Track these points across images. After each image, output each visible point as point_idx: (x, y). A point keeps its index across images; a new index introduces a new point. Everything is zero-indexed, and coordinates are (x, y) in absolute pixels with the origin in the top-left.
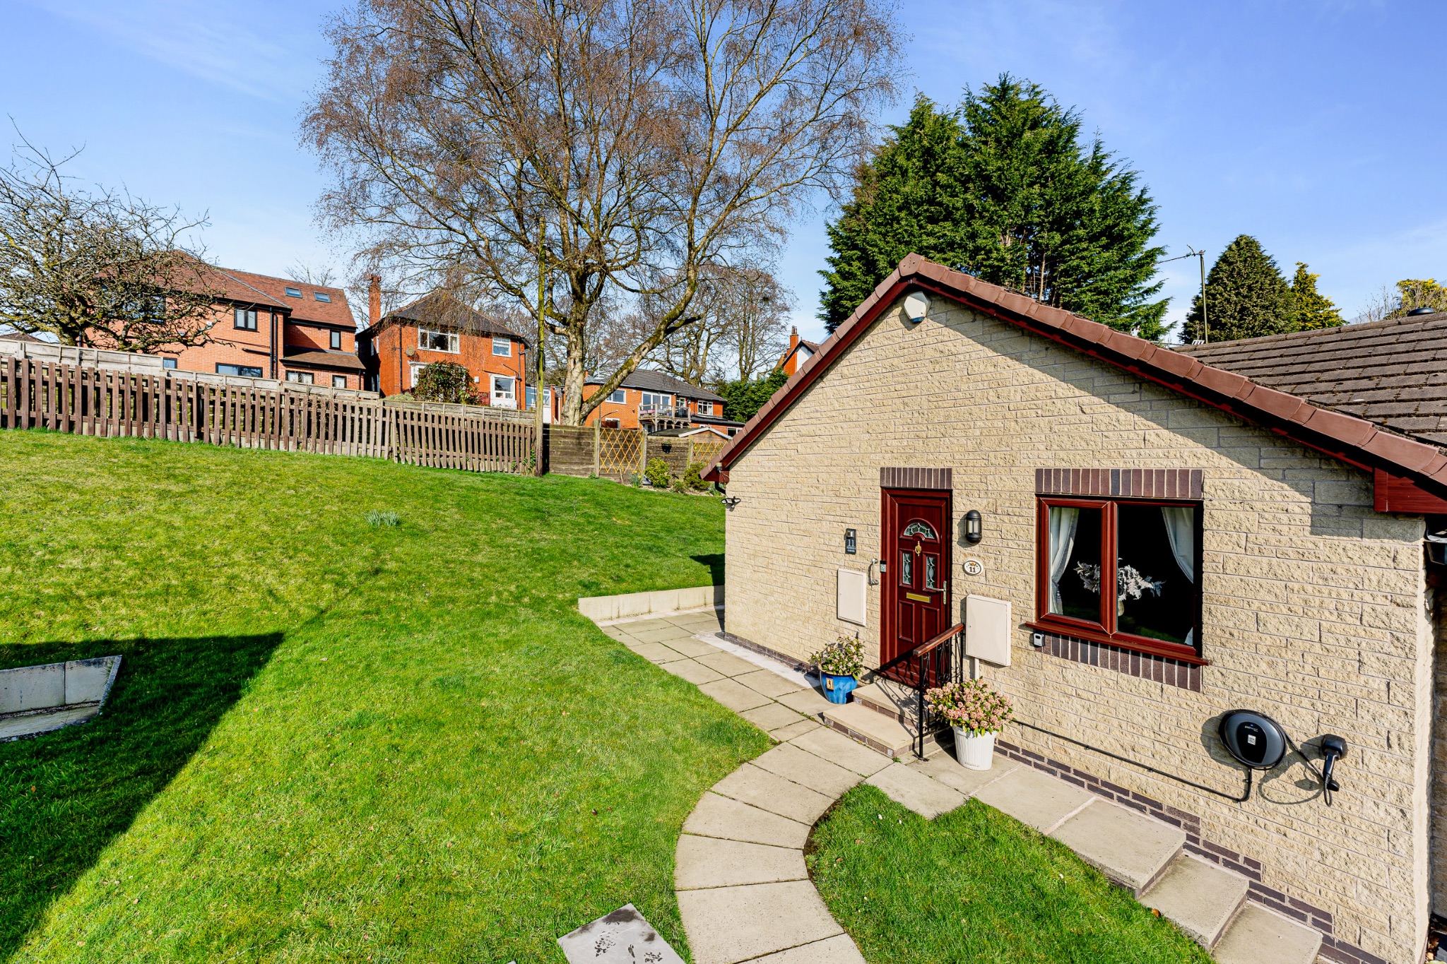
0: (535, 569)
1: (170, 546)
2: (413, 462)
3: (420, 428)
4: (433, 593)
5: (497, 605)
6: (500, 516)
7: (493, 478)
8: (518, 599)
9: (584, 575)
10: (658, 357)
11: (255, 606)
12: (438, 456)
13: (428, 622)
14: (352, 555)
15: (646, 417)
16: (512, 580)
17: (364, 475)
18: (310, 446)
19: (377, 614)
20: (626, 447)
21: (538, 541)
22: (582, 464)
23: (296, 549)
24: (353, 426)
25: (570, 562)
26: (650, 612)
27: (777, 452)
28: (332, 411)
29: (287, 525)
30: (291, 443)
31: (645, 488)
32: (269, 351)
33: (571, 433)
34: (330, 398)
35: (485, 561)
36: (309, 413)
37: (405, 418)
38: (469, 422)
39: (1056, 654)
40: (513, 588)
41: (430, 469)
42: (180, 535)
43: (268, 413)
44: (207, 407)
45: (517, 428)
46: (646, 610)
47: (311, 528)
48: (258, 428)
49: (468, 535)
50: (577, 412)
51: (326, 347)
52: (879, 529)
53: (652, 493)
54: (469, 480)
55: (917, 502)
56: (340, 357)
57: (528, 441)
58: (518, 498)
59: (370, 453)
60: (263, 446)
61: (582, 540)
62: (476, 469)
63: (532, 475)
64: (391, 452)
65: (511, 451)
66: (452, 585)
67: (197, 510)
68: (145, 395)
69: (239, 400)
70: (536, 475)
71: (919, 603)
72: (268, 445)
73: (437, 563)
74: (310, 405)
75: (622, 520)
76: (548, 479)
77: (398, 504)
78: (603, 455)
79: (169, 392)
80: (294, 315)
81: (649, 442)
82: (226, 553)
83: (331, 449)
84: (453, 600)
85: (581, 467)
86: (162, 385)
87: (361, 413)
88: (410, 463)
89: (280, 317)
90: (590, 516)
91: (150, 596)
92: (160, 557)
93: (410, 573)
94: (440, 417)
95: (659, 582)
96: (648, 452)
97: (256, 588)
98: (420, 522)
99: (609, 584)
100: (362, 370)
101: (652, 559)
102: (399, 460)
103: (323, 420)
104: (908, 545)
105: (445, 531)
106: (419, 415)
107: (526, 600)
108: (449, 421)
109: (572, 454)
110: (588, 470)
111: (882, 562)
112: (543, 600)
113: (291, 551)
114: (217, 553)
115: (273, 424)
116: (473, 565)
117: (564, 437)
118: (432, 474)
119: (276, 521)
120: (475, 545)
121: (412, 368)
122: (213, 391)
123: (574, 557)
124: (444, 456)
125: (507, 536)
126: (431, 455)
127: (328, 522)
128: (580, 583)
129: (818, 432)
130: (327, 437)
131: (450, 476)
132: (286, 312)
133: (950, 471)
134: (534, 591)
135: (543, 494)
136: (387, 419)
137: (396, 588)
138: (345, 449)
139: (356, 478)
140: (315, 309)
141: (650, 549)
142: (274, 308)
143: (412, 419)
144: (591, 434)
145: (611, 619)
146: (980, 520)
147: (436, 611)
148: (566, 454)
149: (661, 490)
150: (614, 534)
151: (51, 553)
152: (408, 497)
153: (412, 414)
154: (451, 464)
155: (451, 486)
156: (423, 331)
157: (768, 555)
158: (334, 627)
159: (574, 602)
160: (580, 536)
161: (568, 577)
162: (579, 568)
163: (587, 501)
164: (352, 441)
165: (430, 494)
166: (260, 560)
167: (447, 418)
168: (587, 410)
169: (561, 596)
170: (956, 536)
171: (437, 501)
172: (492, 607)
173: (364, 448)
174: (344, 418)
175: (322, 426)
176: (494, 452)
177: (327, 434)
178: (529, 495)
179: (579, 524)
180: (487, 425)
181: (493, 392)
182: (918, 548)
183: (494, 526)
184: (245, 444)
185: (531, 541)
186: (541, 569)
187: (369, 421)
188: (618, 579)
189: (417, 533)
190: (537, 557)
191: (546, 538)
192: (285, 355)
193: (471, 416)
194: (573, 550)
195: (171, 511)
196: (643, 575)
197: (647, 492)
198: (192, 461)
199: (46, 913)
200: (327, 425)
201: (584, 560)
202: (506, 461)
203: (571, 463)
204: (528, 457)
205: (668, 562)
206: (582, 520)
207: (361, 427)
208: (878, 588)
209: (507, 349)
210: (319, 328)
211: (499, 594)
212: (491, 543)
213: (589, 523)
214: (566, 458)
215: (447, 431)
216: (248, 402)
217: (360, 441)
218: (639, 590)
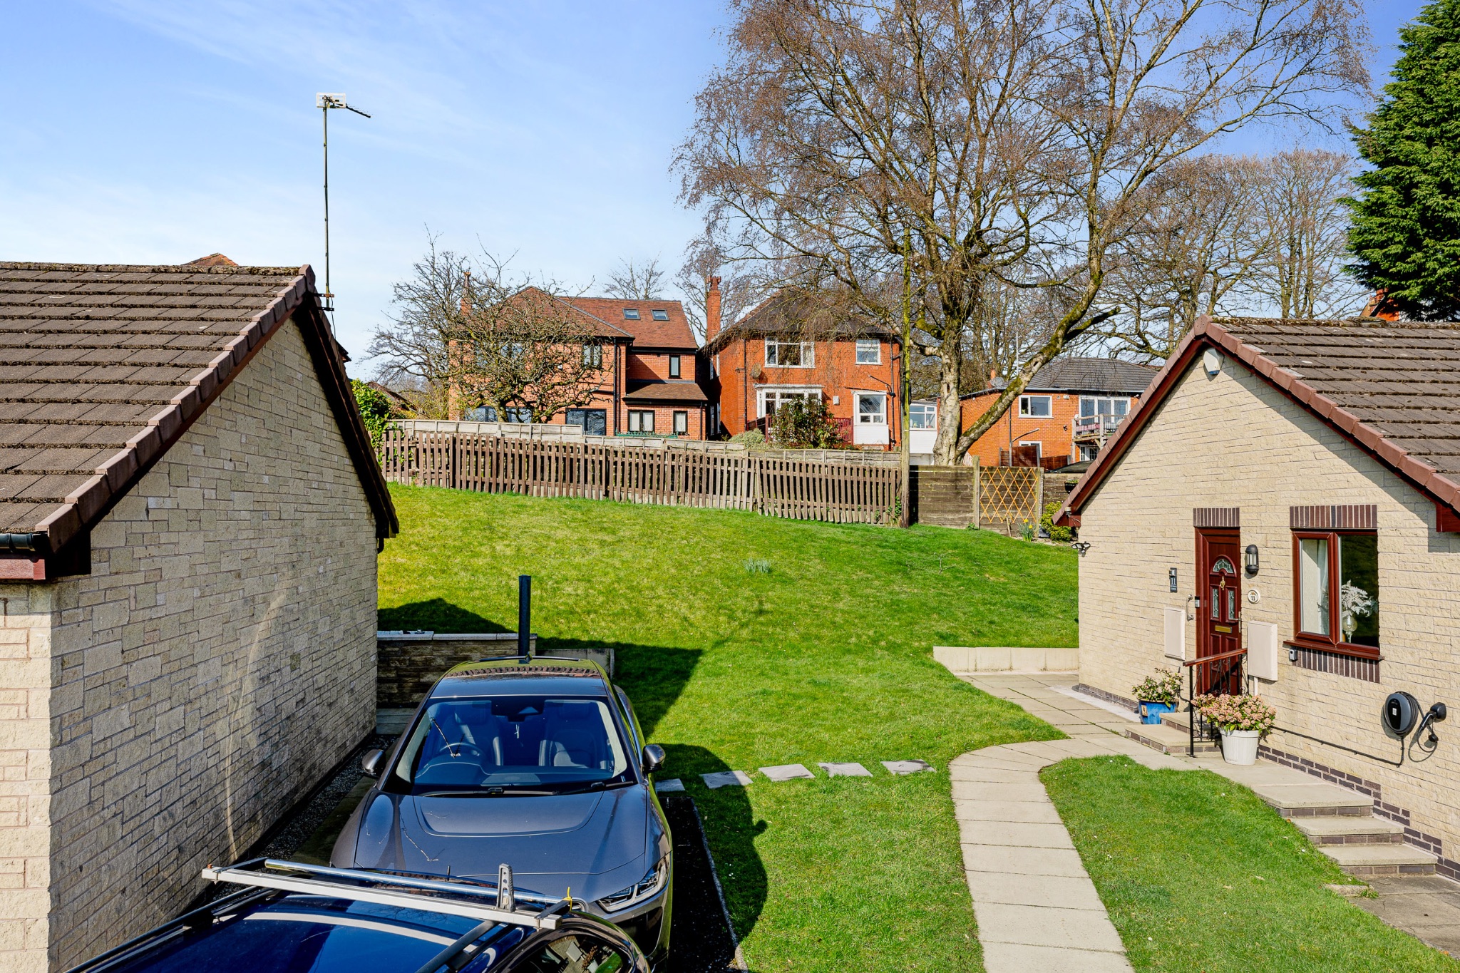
0: (893, 619)
1: (619, 580)
2: (776, 514)
3: (782, 477)
4: (802, 630)
5: (856, 645)
6: (861, 567)
7: (854, 529)
8: (875, 642)
9: (943, 628)
10: (1120, 330)
11: (677, 628)
12: (799, 506)
13: (800, 651)
14: (737, 596)
15: (1086, 436)
16: (870, 626)
17: (737, 527)
18: (687, 500)
19: (760, 642)
20: (1014, 489)
21: (898, 594)
22: (958, 512)
23: (696, 588)
24: (722, 479)
25: (928, 615)
26: (1011, 669)
27: (1118, 495)
28: (704, 465)
29: (687, 570)
30: (672, 497)
31: (1040, 541)
32: (612, 389)
33: (944, 474)
34: (703, 452)
35: (846, 608)
36: (687, 467)
37: (768, 468)
38: (830, 468)
39: (1304, 667)
40: (871, 633)
41: (792, 521)
42: (622, 574)
43: (655, 469)
44: (612, 467)
45: (880, 473)
46: (1007, 666)
47: (704, 573)
48: (648, 485)
49: (830, 584)
50: (953, 449)
51: (664, 377)
52: (1194, 567)
53: (1046, 547)
54: (830, 532)
55: (1221, 540)
56: (681, 388)
57: (893, 487)
58: (880, 550)
59: (737, 506)
60: (651, 501)
61: (945, 595)
62: (837, 521)
63: (897, 527)
64: (755, 503)
65: (874, 499)
66: (818, 626)
67: (627, 555)
68: (571, 460)
69: (634, 460)
70: (902, 526)
71: (1224, 634)
72: (655, 500)
73: (804, 607)
74: (687, 460)
75: (995, 576)
76: (915, 530)
77: (768, 555)
78: (984, 501)
79: (586, 456)
80: (635, 344)
81: (1046, 481)
82: (652, 589)
83: (704, 503)
84: (818, 638)
85: (957, 516)
86: (582, 450)
87: (729, 465)
88: (773, 515)
89: (623, 348)
90: (958, 571)
91: (615, 615)
92: (614, 589)
93: (782, 613)
94: (801, 465)
95: (1026, 640)
96: (1044, 495)
97: (676, 615)
98: (787, 570)
99: (970, 638)
100: (704, 402)
101: (1024, 618)
102: (763, 512)
103: (697, 474)
104: (1215, 579)
105: (810, 580)
106: (781, 463)
107: (883, 643)
108: (810, 468)
109: (945, 500)
110: (965, 519)
111: (1197, 598)
112: (899, 646)
113: (694, 590)
114: (647, 588)
115: (658, 480)
116: (835, 611)
117: (936, 480)
118: (795, 526)
119: (679, 566)
120: (837, 593)
121: (758, 393)
122: (616, 452)
123: (934, 609)
124: (805, 507)
125: (867, 587)
126: (792, 506)
127: (717, 567)
128: (937, 634)
129: (1149, 476)
130: (700, 492)
131: (813, 527)
132: (627, 341)
133: (1238, 509)
134: (890, 637)
135: (908, 547)
136: (752, 470)
137: (775, 625)
138: (715, 502)
139: (732, 530)
140: (654, 332)
141: (1024, 608)
142: (618, 338)
143: (774, 468)
144: (970, 475)
145: (968, 671)
146: (1257, 553)
147: (805, 644)
148: (938, 500)
149: (1062, 544)
150: (983, 591)
151: (556, 582)
152: (776, 548)
153: (774, 463)
154: (811, 515)
155: (812, 537)
156: (772, 343)
157: (1112, 599)
158: (732, 647)
159: (929, 650)
160: (944, 591)
161: (926, 628)
162: (938, 621)
163: (958, 555)
164: (721, 494)
165: (794, 545)
166: (675, 595)
167: (807, 465)
168: (966, 444)
169: (917, 644)
170: (1243, 571)
171: (801, 552)
172: (852, 646)
173: (732, 500)
174: (715, 471)
175: (697, 480)
176: (856, 501)
177: (700, 487)
178: (892, 548)
179: (943, 579)
180: (848, 471)
181: (857, 416)
182: (1223, 582)
183: (855, 577)
184: (638, 501)
185: (891, 593)
186: (899, 619)
187: (736, 472)
188: (979, 634)
189: (786, 581)
190: (895, 607)
191: (906, 591)
192: (628, 391)
193: (832, 462)
194: (935, 604)
195: (612, 556)
196: (1008, 632)
197: (1039, 546)
198: (611, 516)
199: (655, 727)
200: (701, 478)
201: (944, 614)
202: (868, 510)
203: (944, 512)
204: (893, 505)
205: (1042, 623)
206: (948, 575)
207: (729, 479)
208: (1194, 623)
209: (875, 354)
210: (659, 355)
211: (859, 636)
212: (852, 593)
213: (956, 578)
214: (938, 505)
215: (808, 479)
216: (640, 461)
217: (728, 494)
218: (1000, 646)
